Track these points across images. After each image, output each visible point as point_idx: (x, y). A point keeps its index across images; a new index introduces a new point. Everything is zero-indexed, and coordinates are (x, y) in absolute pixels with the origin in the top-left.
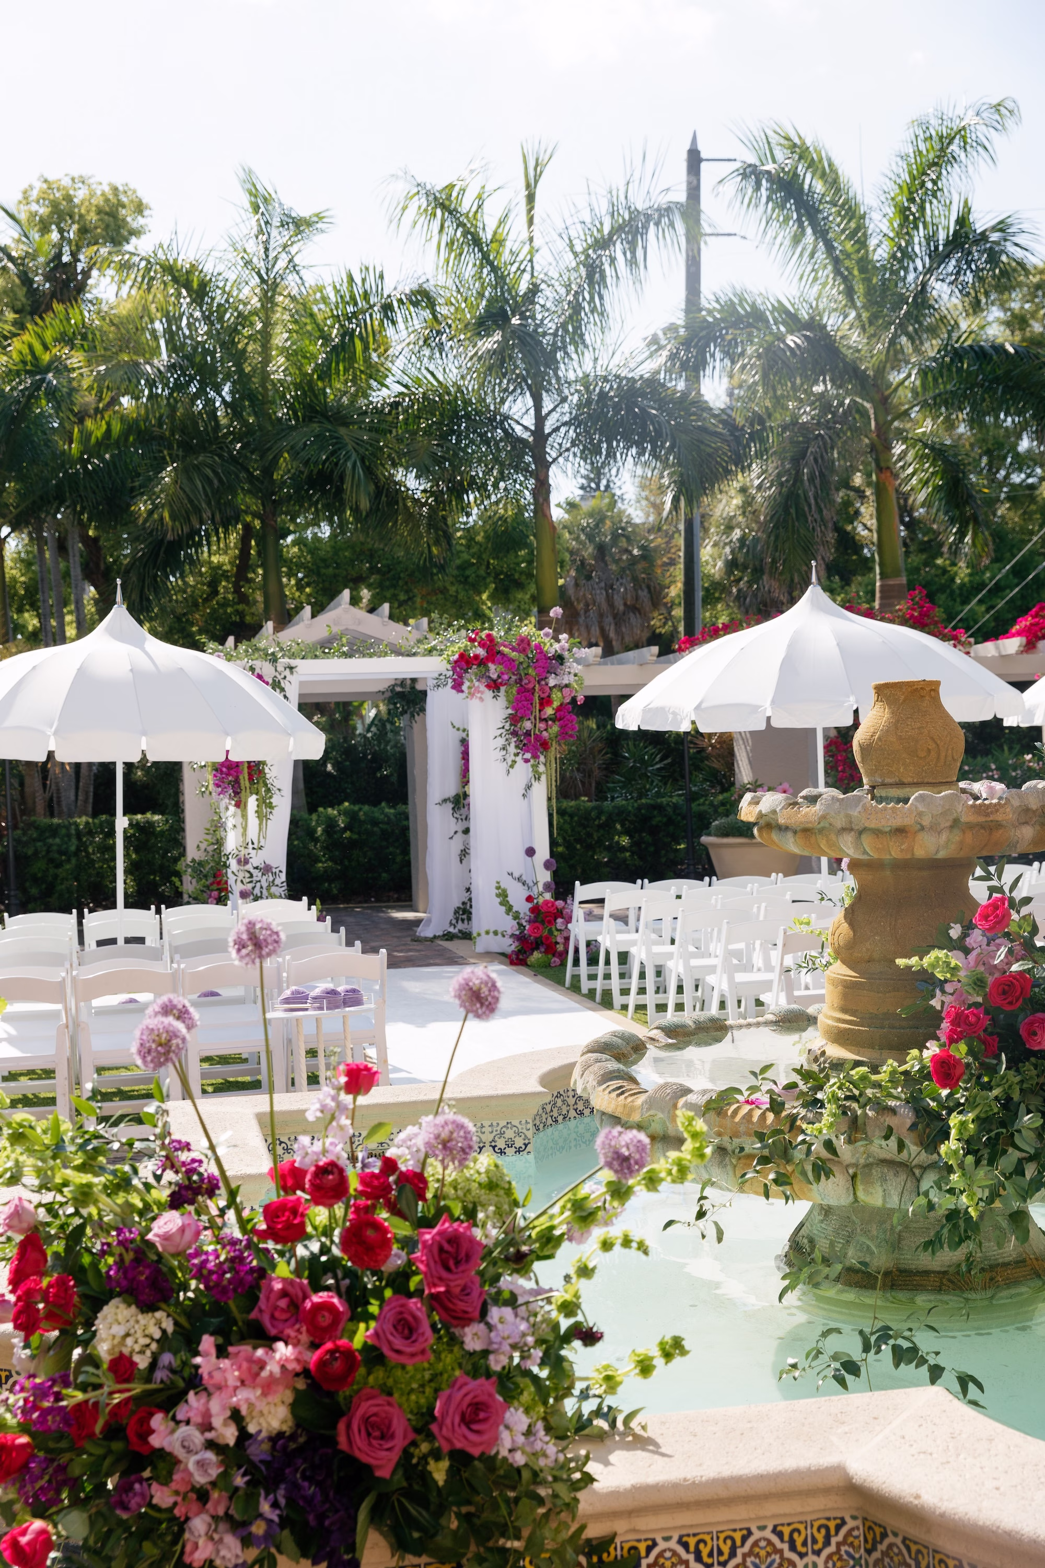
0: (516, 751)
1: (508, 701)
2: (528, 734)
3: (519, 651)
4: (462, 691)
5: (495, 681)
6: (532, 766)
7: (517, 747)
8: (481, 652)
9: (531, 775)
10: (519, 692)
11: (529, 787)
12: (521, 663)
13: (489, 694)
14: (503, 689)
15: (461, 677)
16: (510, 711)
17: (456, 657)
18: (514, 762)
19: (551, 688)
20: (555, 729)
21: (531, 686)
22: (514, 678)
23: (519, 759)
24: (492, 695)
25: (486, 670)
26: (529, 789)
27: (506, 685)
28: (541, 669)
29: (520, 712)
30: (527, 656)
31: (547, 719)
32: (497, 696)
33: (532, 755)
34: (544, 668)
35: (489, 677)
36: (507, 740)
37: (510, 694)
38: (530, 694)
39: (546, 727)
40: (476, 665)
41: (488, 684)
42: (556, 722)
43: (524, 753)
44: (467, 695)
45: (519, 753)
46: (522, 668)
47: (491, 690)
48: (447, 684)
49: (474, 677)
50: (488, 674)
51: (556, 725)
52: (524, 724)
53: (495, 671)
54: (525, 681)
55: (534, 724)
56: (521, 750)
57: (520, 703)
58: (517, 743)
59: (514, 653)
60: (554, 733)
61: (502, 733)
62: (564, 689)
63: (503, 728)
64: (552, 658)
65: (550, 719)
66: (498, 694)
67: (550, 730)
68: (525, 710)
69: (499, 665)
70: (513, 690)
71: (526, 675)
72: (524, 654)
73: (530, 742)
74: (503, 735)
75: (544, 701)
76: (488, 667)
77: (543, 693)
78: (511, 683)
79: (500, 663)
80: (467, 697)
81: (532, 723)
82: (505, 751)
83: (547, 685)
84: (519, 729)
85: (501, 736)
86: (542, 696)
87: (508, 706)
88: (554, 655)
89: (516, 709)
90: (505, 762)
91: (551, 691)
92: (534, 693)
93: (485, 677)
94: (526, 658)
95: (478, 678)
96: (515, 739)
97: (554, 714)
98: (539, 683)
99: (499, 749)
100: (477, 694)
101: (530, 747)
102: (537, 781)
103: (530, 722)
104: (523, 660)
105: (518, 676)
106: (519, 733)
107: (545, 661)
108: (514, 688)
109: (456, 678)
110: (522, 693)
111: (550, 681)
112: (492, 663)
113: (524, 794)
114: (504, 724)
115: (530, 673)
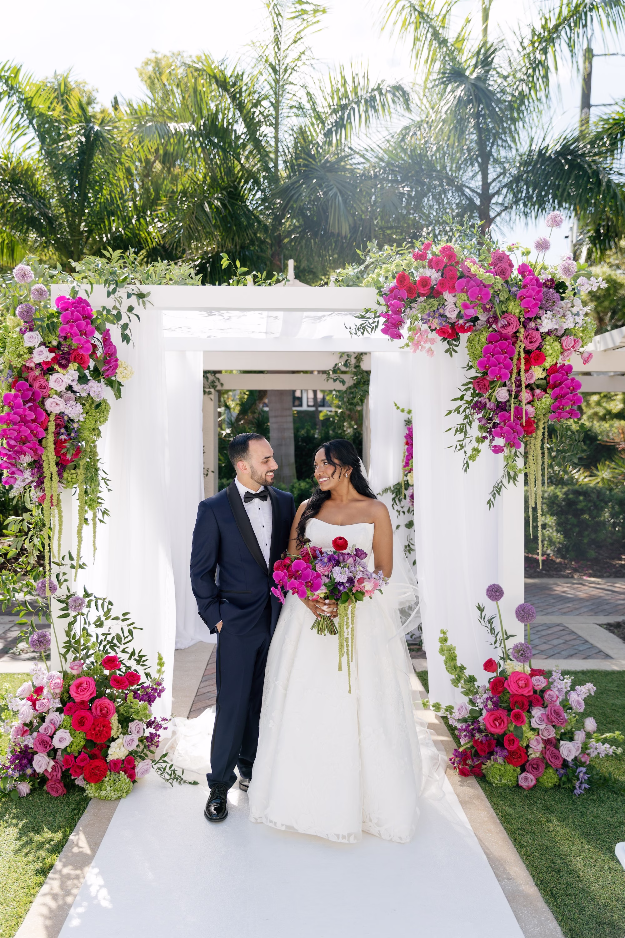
1: (473, 354)
2: (501, 407)
3: (496, 274)
4: (399, 336)
5: (453, 325)
6: (507, 458)
7: (481, 428)
8: (434, 275)
9: (501, 472)
10: (490, 340)
11: (498, 490)
12: (497, 293)
13: (440, 345)
14: (464, 337)
15: (398, 313)
16: (473, 373)
17: (392, 283)
18: (477, 451)
19: (543, 336)
20: (547, 400)
21: (510, 331)
22: (483, 318)
23: (485, 446)
24: (445, 345)
25: (439, 305)
26: (498, 493)
27: (469, 329)
28: (528, 303)
29: (493, 372)
30: (507, 282)
31: (533, 386)
32: (455, 348)
33: (506, 440)
34: (534, 302)
35: (443, 316)
36: (466, 417)
37: (476, 342)
38: (509, 343)
39: (531, 398)
40: (423, 295)
41: (441, 329)
42: (549, 390)
43: (493, 437)
44: (407, 341)
45: (485, 438)
46: (498, 301)
47: (444, 339)
48: (377, 326)
49: (419, 315)
50: (441, 311)
51: (547, 395)
52: (496, 392)
53: (454, 306)
54: (502, 322)
55: (514, 393)
56: (490, 432)
57: (492, 359)
58: (484, 422)
59: (488, 274)
60: (543, 408)
61: (461, 406)
62: (564, 338)
63: (462, 398)
64: (550, 283)
65: (538, 387)
66: (457, 346)
67: (537, 403)
68: (500, 368)
69: (461, 294)
70: (482, 336)
71: (503, 312)
72: (503, 278)
73: (504, 421)
74: (461, 410)
75: (532, 355)
76: (443, 299)
77: (531, 342)
78: (478, 327)
79: (462, 291)
80: (407, 345)
81: (510, 391)
82: (463, 434)
83: (537, 330)
84: (487, 400)
85: (457, 410)
86: (528, 348)
87: (471, 364)
88: (552, 280)
89: (485, 368)
90: (463, 450)
91: (543, 340)
92: (516, 343)
93: (437, 315)
94: (506, 285)
95: (426, 317)
96: (480, 416)
97: (545, 378)
98: (525, 327)
99: (453, 430)
100: (422, 343)
101: (505, 428)
102: (511, 481)
103: (505, 389)
104: (500, 287)
105: (491, 313)
106: (488, 406)
107: (538, 289)
108: (484, 333)
109: (392, 315)
110: (496, 342)
111: (544, 324)
112: (450, 293)
113: (490, 500)
114: (464, 393)
115: (510, 310)
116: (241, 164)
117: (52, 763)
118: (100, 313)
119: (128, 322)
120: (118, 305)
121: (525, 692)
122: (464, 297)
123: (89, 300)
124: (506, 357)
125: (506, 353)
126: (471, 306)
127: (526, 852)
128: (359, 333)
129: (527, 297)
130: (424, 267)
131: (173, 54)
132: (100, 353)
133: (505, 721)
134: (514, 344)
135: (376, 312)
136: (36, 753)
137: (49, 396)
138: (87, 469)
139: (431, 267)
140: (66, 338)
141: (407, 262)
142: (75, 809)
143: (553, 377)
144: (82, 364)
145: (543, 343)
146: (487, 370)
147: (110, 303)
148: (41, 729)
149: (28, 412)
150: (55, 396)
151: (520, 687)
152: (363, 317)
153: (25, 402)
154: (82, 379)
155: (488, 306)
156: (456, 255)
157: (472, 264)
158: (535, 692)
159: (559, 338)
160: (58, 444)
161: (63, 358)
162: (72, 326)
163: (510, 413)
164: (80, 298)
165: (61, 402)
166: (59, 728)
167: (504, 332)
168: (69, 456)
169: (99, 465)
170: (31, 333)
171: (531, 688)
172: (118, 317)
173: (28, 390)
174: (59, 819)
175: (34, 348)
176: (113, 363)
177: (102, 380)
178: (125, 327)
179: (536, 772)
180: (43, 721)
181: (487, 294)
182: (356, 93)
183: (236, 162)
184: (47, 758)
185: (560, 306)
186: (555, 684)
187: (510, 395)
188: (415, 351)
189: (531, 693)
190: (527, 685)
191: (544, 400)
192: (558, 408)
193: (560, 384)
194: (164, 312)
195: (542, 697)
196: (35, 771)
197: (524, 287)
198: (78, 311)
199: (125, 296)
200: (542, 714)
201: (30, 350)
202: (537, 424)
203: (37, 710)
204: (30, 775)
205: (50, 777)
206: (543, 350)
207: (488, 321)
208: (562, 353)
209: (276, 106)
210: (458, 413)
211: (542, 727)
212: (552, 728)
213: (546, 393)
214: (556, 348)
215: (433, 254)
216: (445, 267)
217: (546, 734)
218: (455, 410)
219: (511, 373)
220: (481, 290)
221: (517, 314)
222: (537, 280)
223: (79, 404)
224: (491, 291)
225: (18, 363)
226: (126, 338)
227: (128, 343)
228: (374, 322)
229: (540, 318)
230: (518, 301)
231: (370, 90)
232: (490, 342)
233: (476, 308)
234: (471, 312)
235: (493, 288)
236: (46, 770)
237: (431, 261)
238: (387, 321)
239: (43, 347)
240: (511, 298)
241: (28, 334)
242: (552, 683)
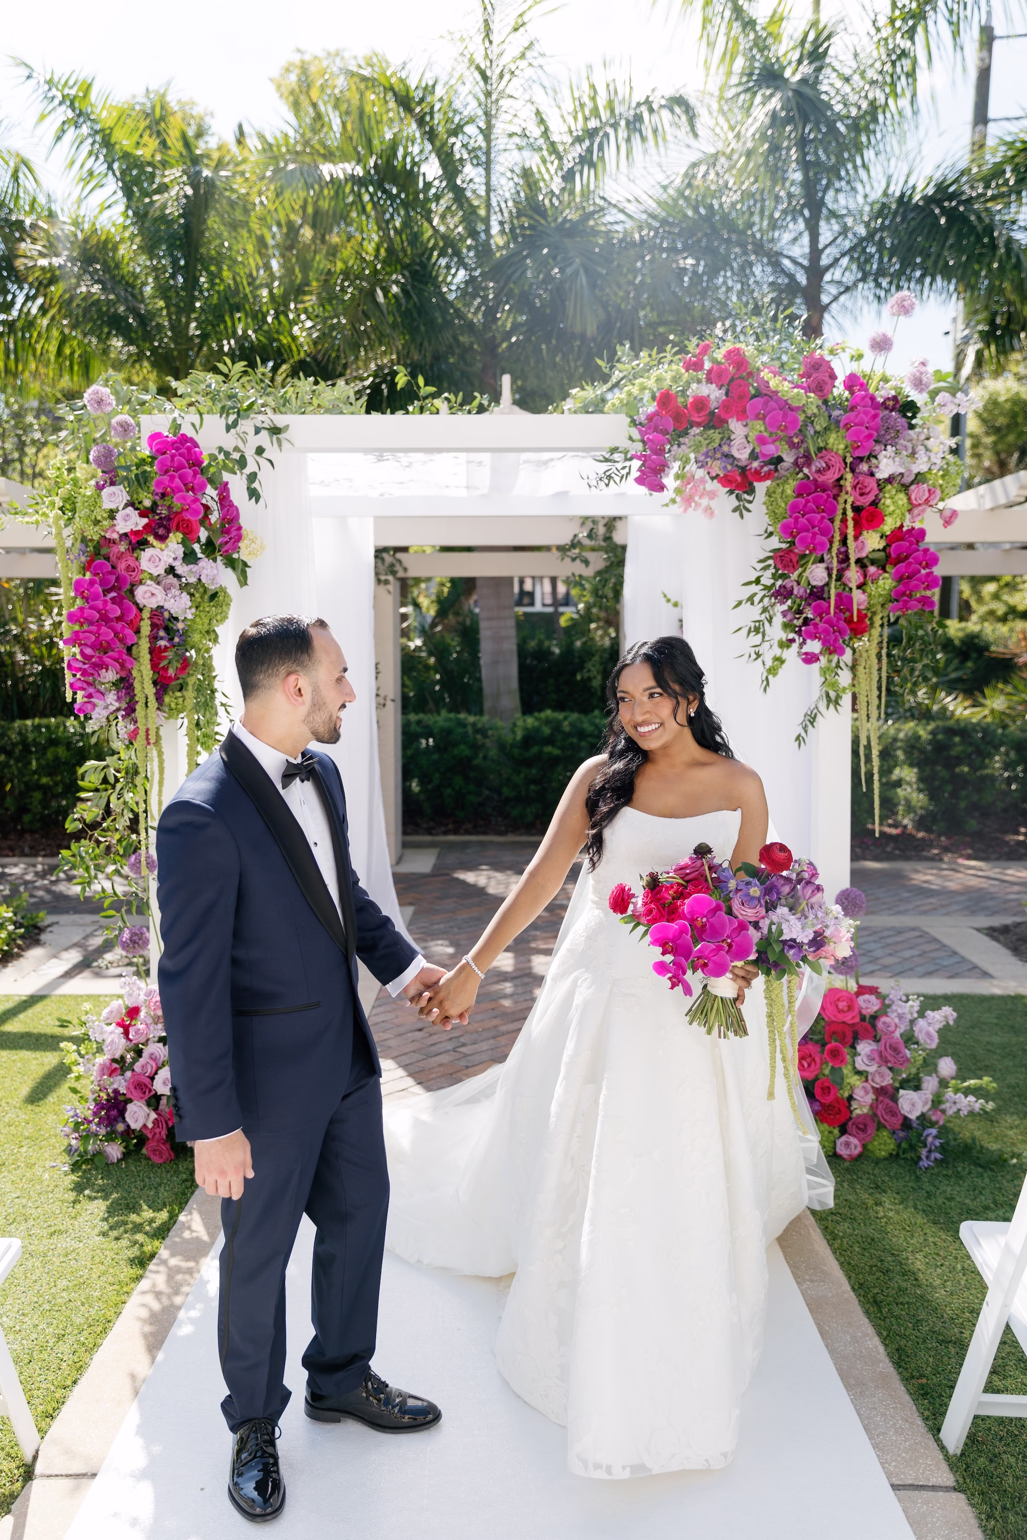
0: (783, 636)
1: (773, 514)
2: (817, 594)
3: (808, 389)
4: (661, 488)
5: (744, 470)
6: (824, 672)
7: (786, 626)
8: (714, 394)
9: (816, 692)
10: (800, 491)
11: (811, 719)
12: (810, 420)
13: (725, 501)
14: (761, 487)
15: (661, 452)
16: (775, 543)
17: (652, 407)
18: (780, 660)
19: (881, 485)
20: (886, 583)
21: (830, 477)
22: (789, 458)
23: (791, 655)
24: (733, 501)
25: (722, 439)
26: (812, 723)
27: (768, 476)
28: (857, 434)
29: (803, 541)
30: (825, 402)
31: (866, 561)
32: (747, 505)
33: (823, 644)
34: (867, 432)
35: (728, 456)
36: (765, 610)
37: (778, 496)
38: (828, 496)
39: (862, 580)
40: (698, 425)
41: (726, 476)
42: (889, 568)
43: (804, 640)
44: (673, 496)
45: (792, 641)
46: (812, 432)
47: (731, 492)
48: (628, 474)
49: (692, 456)
50: (725, 448)
51: (886, 575)
52: (808, 571)
53: (744, 441)
54: (819, 464)
55: (835, 572)
56: (799, 633)
57: (803, 520)
58: (789, 616)
59: (796, 390)
60: (880, 595)
61: (755, 594)
62: (913, 487)
63: (757, 581)
64: (891, 403)
65: (873, 562)
66: (750, 502)
67: (871, 588)
68: (814, 534)
69: (755, 422)
70: (787, 486)
71: (820, 449)
72: (820, 397)
73: (820, 615)
74: (757, 599)
75: (864, 514)
76: (728, 429)
77: (862, 494)
78: (782, 472)
79: (757, 417)
80: (673, 501)
81: (829, 570)
82: (760, 636)
83: (872, 474)
84: (795, 584)
85: (751, 599)
86: (858, 504)
87: (770, 529)
88: (895, 398)
89: (791, 534)
90: (760, 660)
91: (880, 490)
92: (838, 495)
93: (718, 455)
94: (824, 407)
95: (702, 458)
96: (785, 607)
97: (884, 549)
98: (853, 470)
99: (745, 630)
100: (697, 498)
101: (822, 625)
102: (832, 706)
103: (823, 565)
104: (815, 411)
105: (802, 450)
106: (795, 592)
107: (873, 412)
108: (790, 481)
109: (650, 456)
110: (808, 495)
111: (882, 466)
112: (738, 420)
113: (799, 735)
114: (760, 574)
115: (830, 446)
116: (433, 227)
117: (153, 1116)
118: (213, 457)
119: (257, 470)
120: (241, 445)
121: (848, 1018)
122: (759, 426)
123: (197, 438)
124: (823, 518)
125: (823, 511)
126: (770, 440)
127: (841, 1245)
128: (602, 485)
129: (856, 425)
130: (699, 381)
131: (329, 54)
132: (214, 517)
133: (818, 1060)
134: (836, 497)
135: (626, 453)
136: (130, 1101)
137: (141, 582)
138: (199, 689)
139: (709, 380)
140: (163, 495)
141: (674, 373)
142: (186, 1180)
143: (896, 547)
144: (189, 534)
145: (881, 495)
146: (794, 537)
147: (229, 441)
148: (137, 1067)
149: (110, 606)
150: (149, 582)
151: (840, 1011)
152: (607, 460)
153: (106, 591)
154: (190, 557)
155: (796, 440)
156: (747, 362)
157: (771, 375)
158: (863, 1018)
159: (905, 488)
160: (156, 654)
161: (160, 525)
162: (172, 478)
163: (829, 603)
164: (183, 435)
165: (158, 590)
166: (163, 1065)
167: (821, 479)
168: (171, 672)
169: (216, 685)
170: (113, 489)
171: (856, 1012)
172: (242, 463)
173: (111, 573)
174: (164, 1194)
175: (117, 511)
176: (234, 533)
177: (219, 558)
178: (252, 477)
179: (862, 1135)
180: (140, 1056)
181: (795, 421)
182: (612, 111)
183: (426, 224)
184: (145, 1108)
185: (908, 438)
186: (894, 1007)
187: (830, 575)
188: (685, 510)
189: (857, 1020)
190: (850, 1008)
191: (881, 582)
192: (904, 594)
193: (907, 558)
194: (309, 455)
195: (874, 1026)
196: (128, 1126)
197: (852, 409)
198: (180, 455)
199: (252, 431)
200: (872, 1051)
201: (112, 514)
202: (871, 619)
203: (131, 1040)
204: (122, 1133)
205: (150, 1136)
206: (880, 505)
207: (796, 463)
208: (910, 511)
209: (487, 133)
210: (752, 604)
211: (872, 1069)
212: (888, 1071)
213: (885, 571)
214: (900, 503)
215: (714, 361)
216: (732, 380)
217: (878, 1079)
218: (748, 600)
219: (831, 542)
220: (785, 416)
221: (840, 452)
222: (873, 398)
223: (184, 594)
224: (802, 417)
225: (93, 533)
226: (254, 494)
227: (257, 501)
228: (624, 468)
229: (876, 457)
230: (843, 432)
231: (634, 105)
232: (799, 495)
233: (777, 443)
234: (771, 450)
235: (804, 412)
236: (145, 1126)
237: (710, 372)
238: (643, 465)
239: (130, 508)
240: (832, 427)
241: (108, 490)
242: (889, 1006)
